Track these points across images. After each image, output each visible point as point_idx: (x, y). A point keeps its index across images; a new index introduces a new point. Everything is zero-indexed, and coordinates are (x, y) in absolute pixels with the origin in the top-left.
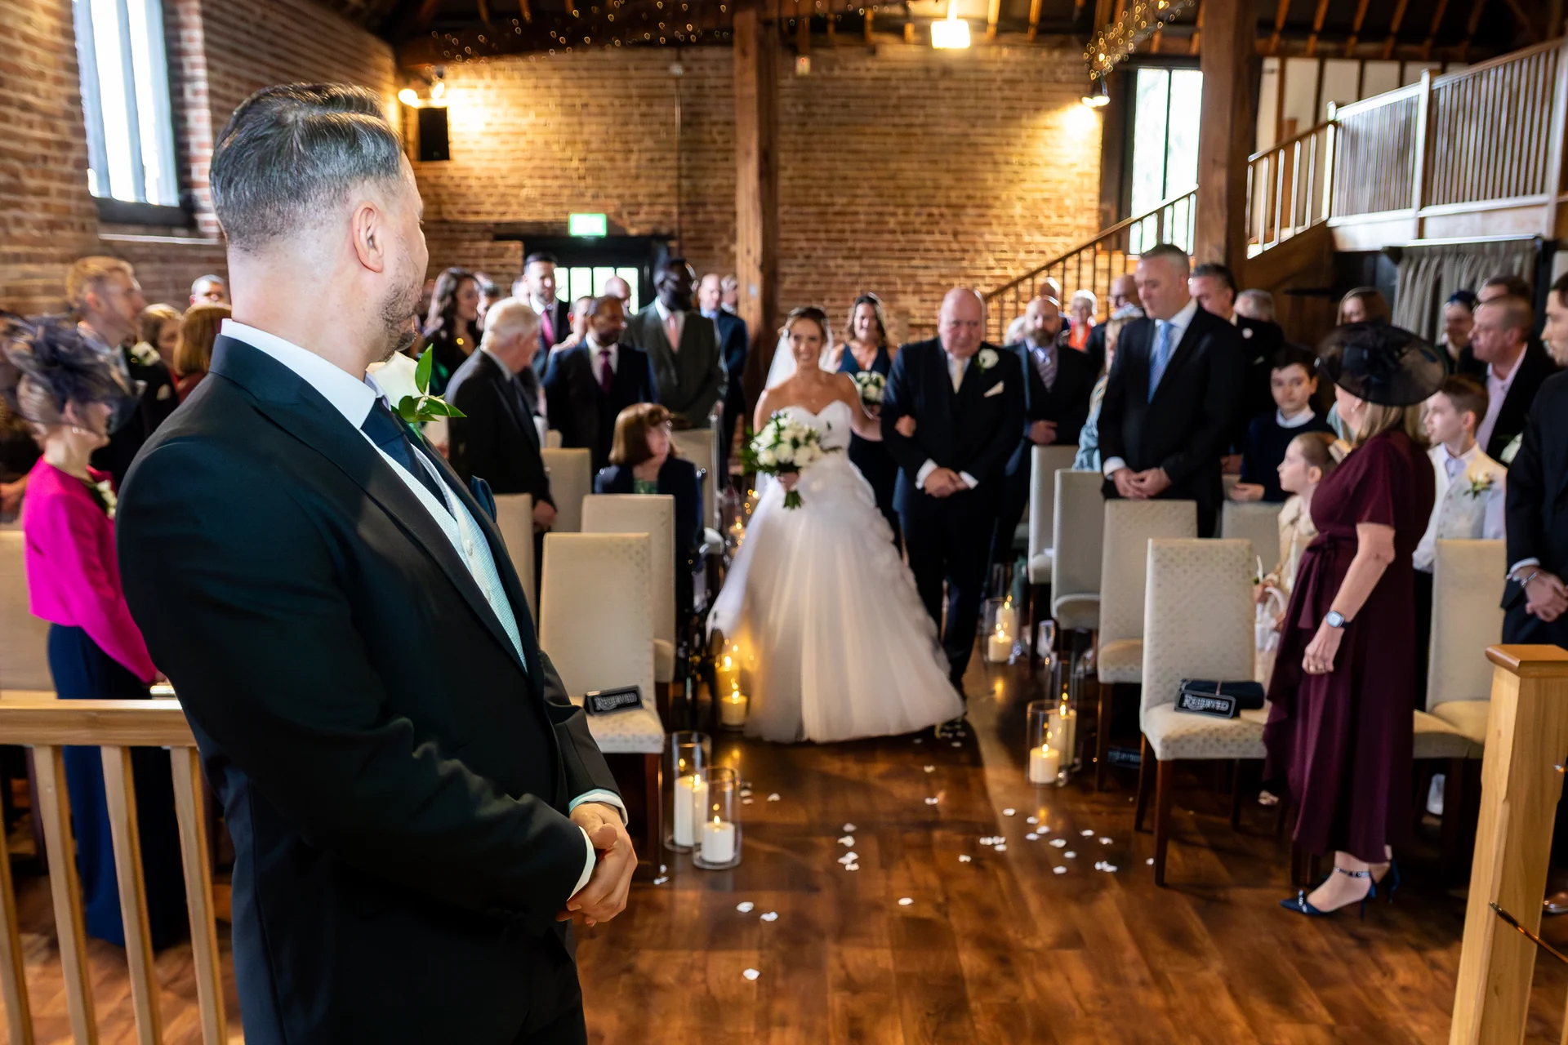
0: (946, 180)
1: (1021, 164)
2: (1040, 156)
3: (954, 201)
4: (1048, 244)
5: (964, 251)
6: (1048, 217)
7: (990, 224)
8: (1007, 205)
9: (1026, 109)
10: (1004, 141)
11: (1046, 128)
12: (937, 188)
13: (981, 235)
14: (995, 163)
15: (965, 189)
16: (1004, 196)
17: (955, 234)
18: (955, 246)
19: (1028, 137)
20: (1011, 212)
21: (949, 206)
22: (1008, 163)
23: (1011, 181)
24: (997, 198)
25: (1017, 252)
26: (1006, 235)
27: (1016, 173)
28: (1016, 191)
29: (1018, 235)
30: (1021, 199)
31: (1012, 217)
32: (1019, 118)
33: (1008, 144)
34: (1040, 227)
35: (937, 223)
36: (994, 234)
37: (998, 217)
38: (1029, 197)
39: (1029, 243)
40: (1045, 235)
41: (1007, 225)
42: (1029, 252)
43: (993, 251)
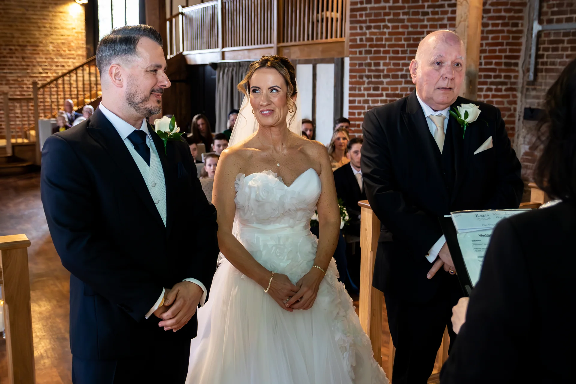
0: (17, 34)
1: (51, 28)
2: (59, 24)
3: (21, 43)
4: (66, 62)
5: (28, 66)
6: (64, 51)
7: (38, 54)
8: (46, 45)
9: (50, 4)
10: (42, 17)
11: (61, 12)
12: (13, 37)
13: (35, 58)
14: (39, 27)
15: (26, 38)
16: (44, 41)
17: (23, 58)
18: (23, 63)
19: (53, 16)
20: (48, 48)
21: (19, 46)
22: (45, 27)
23: (46, 35)
24: (41, 42)
25: (51, 66)
26: (46, 58)
27: (48, 31)
28: (50, 39)
29: (52, 59)
30: (52, 43)
31: (48, 51)
32: (48, 7)
33: (44, 19)
34: (61, 55)
35: (14, 53)
36: (41, 58)
37: (42, 51)
38: (55, 41)
39: (57, 62)
40: (64, 59)
41: (47, 54)
42: (57, 66)
43: (41, 66)
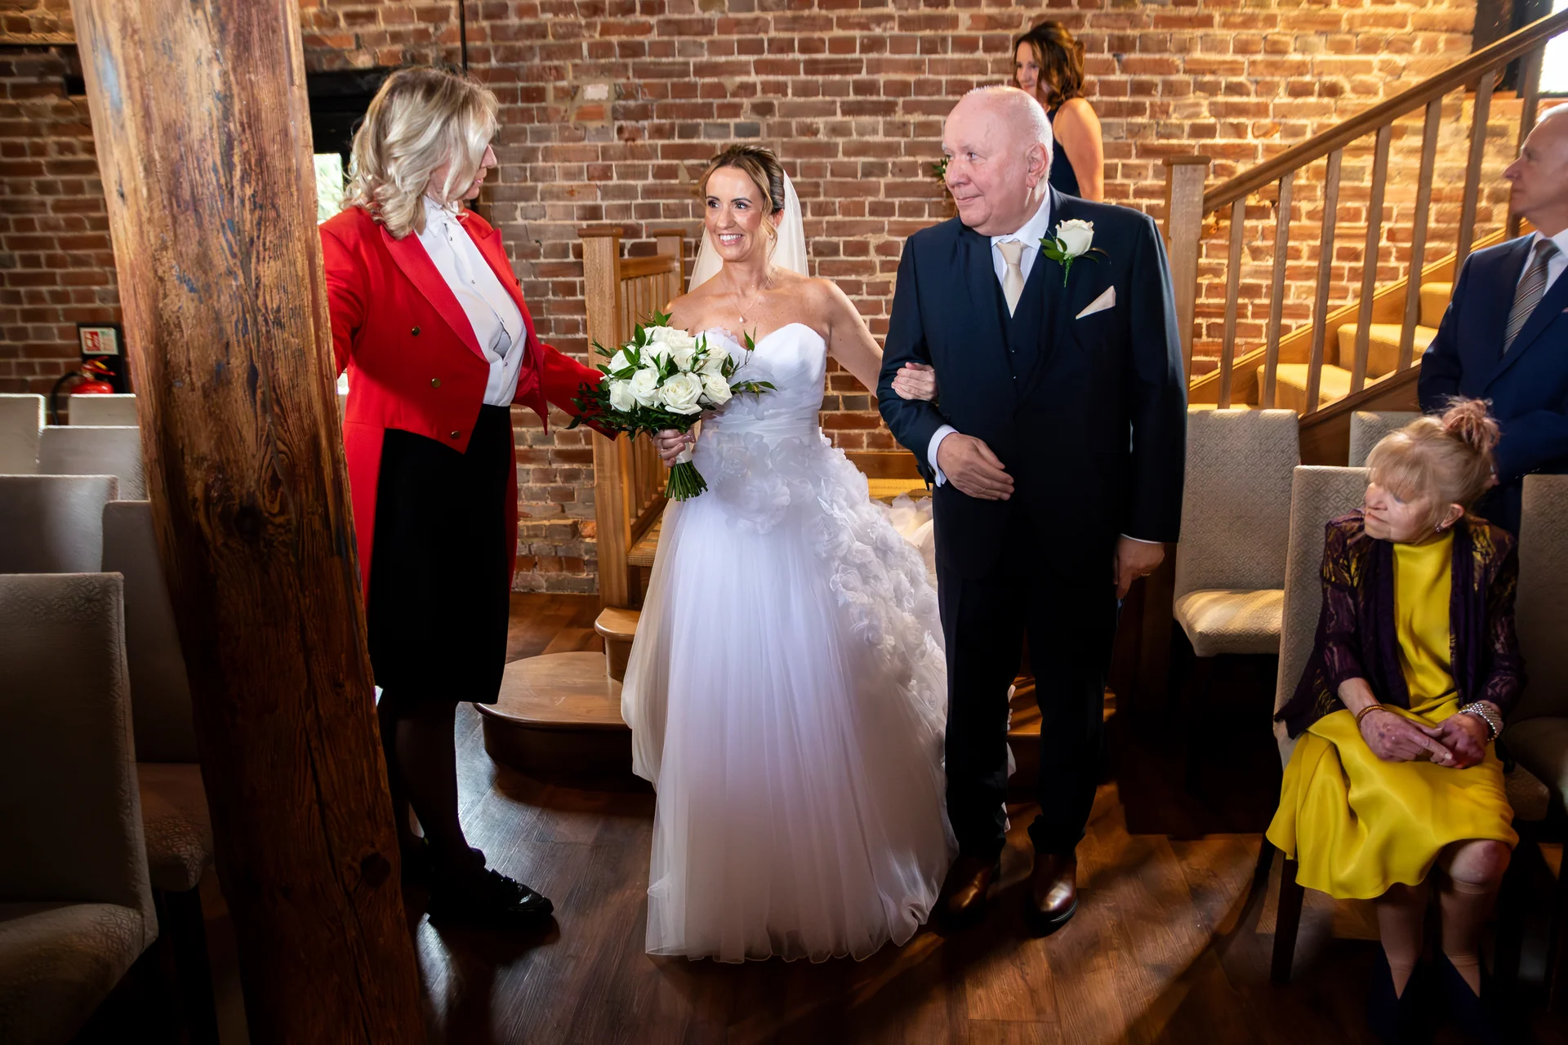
4: (1348, 69)
5: (1142, 89)
7: (1207, 22)
13: (1184, 49)
17: (1120, 46)
18: (1117, 77)
25: (1269, 89)
26: (1243, 48)
29: (1275, 48)
36: (1217, 46)
39: (1301, 68)
40: (1341, 48)
41: (1249, 22)
42: (1296, 91)
43: (1211, 89)
